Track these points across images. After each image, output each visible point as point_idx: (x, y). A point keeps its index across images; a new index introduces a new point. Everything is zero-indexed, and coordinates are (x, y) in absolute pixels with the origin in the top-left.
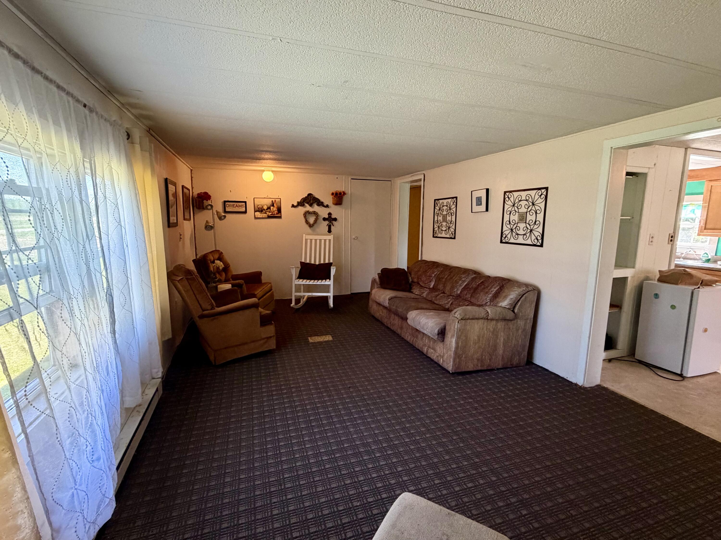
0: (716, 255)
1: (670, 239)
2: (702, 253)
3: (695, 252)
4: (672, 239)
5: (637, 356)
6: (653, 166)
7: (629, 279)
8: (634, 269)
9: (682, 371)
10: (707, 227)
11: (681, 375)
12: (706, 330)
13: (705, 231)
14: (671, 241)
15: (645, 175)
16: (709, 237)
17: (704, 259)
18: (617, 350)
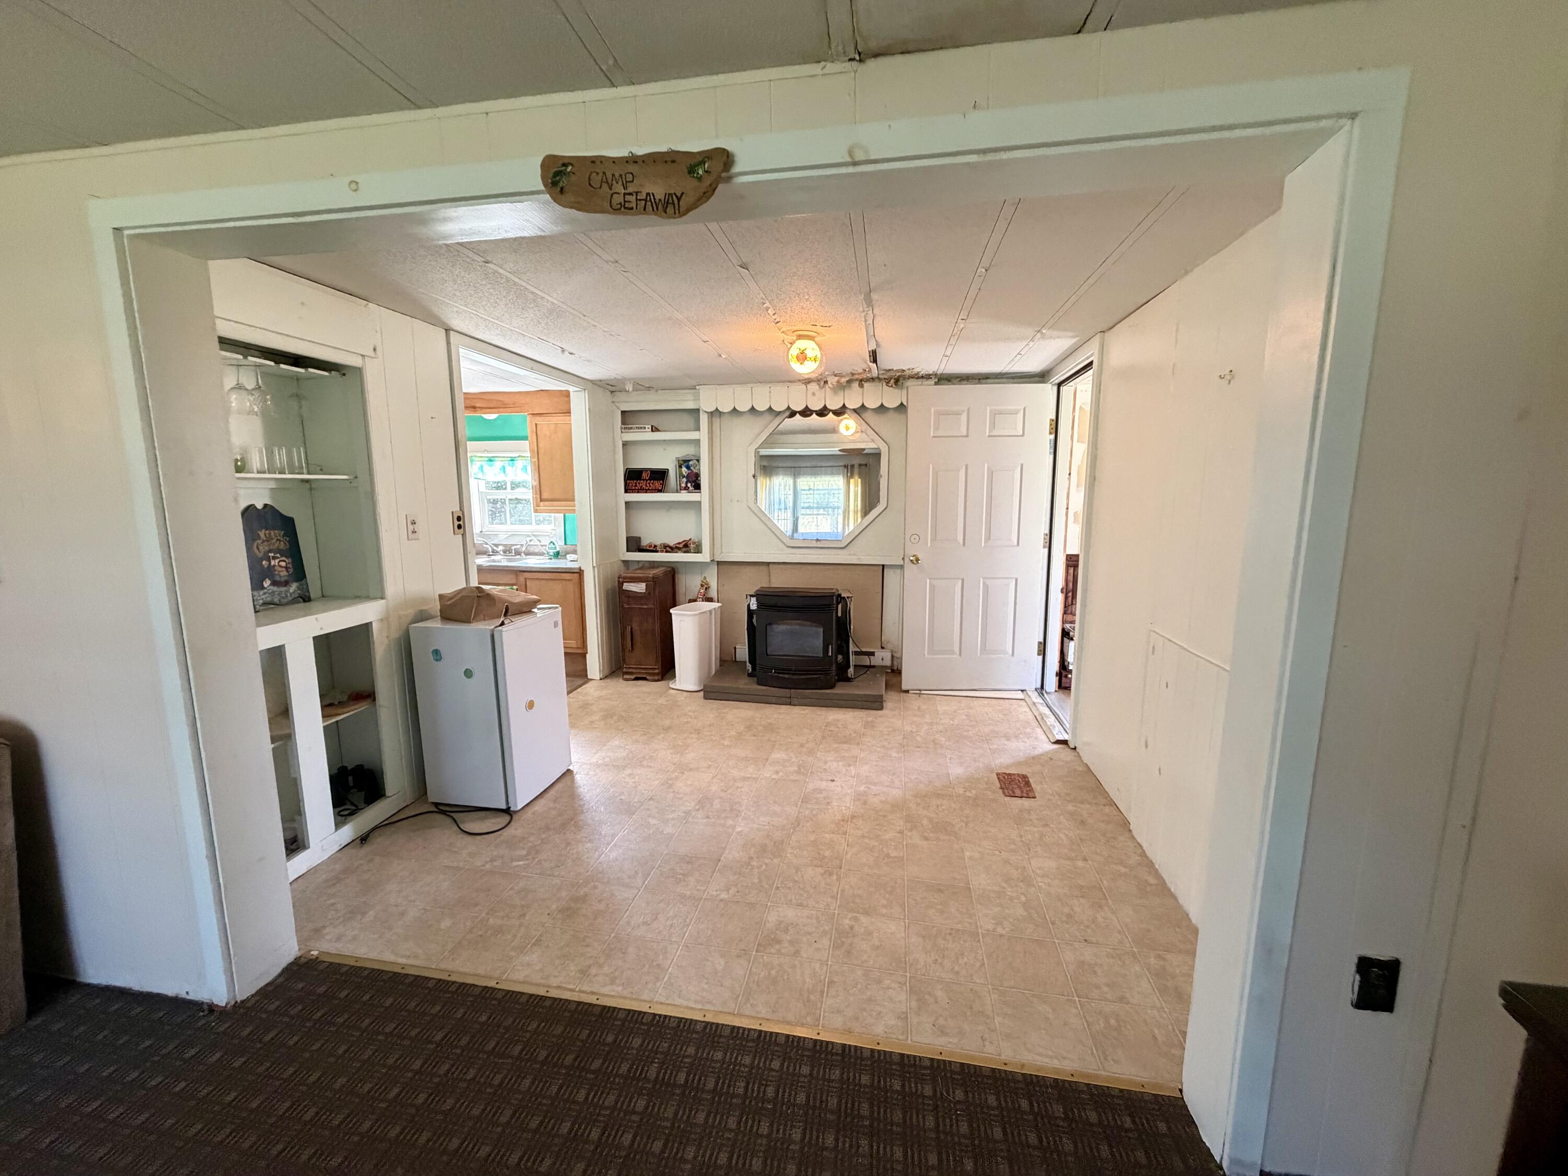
0: (565, 544)
1: (457, 523)
2: (546, 541)
3: (540, 541)
4: (460, 523)
5: (432, 797)
6: (372, 354)
7: (375, 626)
8: (382, 602)
9: (507, 802)
10: (543, 497)
11: (507, 811)
12: (531, 705)
13: (542, 504)
14: (459, 527)
15: (358, 371)
16: (553, 515)
17: (552, 552)
18: (389, 799)
